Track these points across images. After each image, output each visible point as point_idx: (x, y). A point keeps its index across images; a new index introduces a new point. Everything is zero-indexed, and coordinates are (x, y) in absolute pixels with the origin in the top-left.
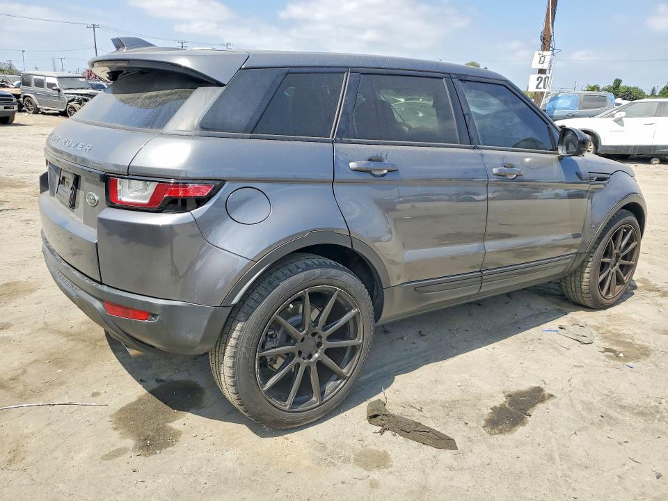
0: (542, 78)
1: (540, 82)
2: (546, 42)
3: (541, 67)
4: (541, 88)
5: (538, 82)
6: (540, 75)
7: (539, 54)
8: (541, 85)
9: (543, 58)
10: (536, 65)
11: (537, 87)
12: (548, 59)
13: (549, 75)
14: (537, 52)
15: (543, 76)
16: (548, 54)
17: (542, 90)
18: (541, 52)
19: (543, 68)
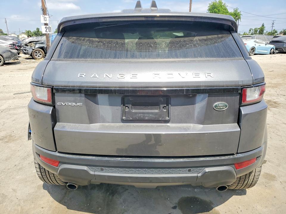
0: (47, 27)
1: (47, 29)
2: (44, 11)
3: (45, 22)
4: (48, 32)
5: (46, 29)
6: (46, 26)
7: (43, 17)
8: (48, 30)
9: (45, 19)
10: (43, 22)
11: (46, 31)
12: (48, 19)
13: (50, 26)
14: (42, 16)
15: (48, 26)
16: (47, 16)
17: (49, 33)
18: (44, 16)
19: (47, 23)
